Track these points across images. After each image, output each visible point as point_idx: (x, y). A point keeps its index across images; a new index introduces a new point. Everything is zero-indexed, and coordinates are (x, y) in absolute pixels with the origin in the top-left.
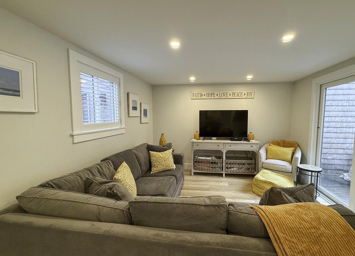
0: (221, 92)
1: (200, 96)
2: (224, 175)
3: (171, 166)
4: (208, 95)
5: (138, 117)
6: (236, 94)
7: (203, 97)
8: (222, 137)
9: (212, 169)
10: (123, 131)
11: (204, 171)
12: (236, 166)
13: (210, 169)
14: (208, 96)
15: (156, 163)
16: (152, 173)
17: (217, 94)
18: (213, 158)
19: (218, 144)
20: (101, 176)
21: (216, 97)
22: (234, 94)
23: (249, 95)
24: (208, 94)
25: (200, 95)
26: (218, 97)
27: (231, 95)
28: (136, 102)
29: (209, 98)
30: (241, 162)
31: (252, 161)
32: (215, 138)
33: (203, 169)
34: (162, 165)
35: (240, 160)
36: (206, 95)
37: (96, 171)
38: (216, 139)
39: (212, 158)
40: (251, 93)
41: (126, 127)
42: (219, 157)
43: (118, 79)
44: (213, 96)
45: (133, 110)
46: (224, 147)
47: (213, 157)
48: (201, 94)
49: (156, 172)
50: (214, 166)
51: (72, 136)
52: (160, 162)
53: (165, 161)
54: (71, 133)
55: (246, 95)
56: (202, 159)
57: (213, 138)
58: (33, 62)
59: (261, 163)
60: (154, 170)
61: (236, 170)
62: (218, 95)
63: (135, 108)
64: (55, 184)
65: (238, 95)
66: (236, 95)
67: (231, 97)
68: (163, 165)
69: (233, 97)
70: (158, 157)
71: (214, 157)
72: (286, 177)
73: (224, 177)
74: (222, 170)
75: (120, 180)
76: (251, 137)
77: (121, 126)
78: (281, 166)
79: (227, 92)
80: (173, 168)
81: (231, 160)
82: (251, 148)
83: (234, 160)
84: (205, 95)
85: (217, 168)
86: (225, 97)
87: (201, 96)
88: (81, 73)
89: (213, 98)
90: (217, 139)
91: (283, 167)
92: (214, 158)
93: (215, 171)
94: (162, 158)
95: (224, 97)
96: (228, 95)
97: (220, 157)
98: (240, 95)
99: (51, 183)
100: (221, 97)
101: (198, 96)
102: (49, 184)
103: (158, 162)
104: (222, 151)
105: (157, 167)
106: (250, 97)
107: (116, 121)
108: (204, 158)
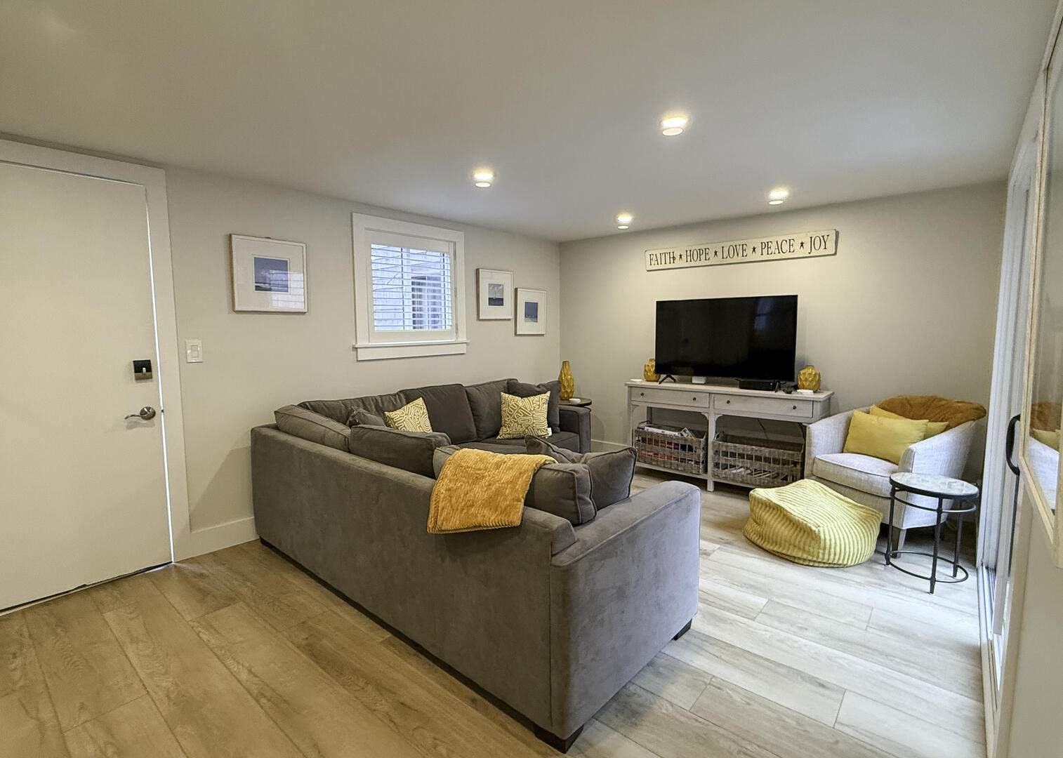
0: (727, 245)
1: (668, 261)
2: (710, 487)
3: (538, 430)
4: (689, 257)
5: (509, 320)
6: (774, 246)
7: (678, 263)
8: (716, 378)
9: (678, 465)
10: (463, 349)
11: (658, 465)
12: (743, 462)
13: (671, 464)
14: (689, 260)
15: (506, 419)
16: (499, 437)
17: (716, 252)
18: (685, 435)
19: (694, 395)
20: (378, 412)
21: (713, 260)
22: (766, 245)
23: (817, 247)
24: (688, 252)
25: (667, 256)
26: (718, 259)
27: (758, 250)
28: (501, 287)
29: (693, 264)
30: (758, 454)
31: (793, 455)
32: (702, 380)
33: (655, 461)
34: (518, 424)
35: (754, 447)
36: (684, 257)
37: (372, 403)
38: (703, 383)
39: (683, 433)
40: (823, 240)
41: (468, 341)
42: (699, 432)
43: (452, 244)
44: (703, 257)
45: (490, 304)
46: (711, 404)
47: (685, 431)
48: (671, 254)
49: (507, 436)
50: (681, 454)
51: (356, 349)
52: (514, 418)
53: (525, 415)
54: (354, 344)
55: (807, 246)
56: (652, 433)
57: (695, 379)
58: (301, 244)
59: (811, 461)
60: (504, 432)
61: (743, 476)
62: (720, 254)
63: (496, 302)
64: (311, 406)
65: (780, 249)
66: (773, 249)
67: (757, 256)
68: (521, 425)
69: (765, 257)
70: (512, 405)
71: (688, 431)
72: (862, 508)
73: (712, 490)
74: (706, 471)
75: (393, 419)
76: (806, 380)
77: (457, 338)
78: (856, 474)
79: (744, 242)
80: (543, 434)
81: (729, 444)
82: (794, 413)
83: (737, 445)
84: (681, 256)
85: (690, 462)
86: (740, 259)
87: (672, 259)
88: (373, 246)
89: (703, 262)
90: (707, 383)
91: (863, 477)
92: (687, 434)
93: (684, 471)
94: (520, 408)
95: (736, 259)
96: (749, 251)
97: (702, 434)
98: (785, 247)
99: (307, 404)
100: (729, 260)
101: (663, 262)
102: (306, 405)
103: (511, 415)
104: (706, 415)
105: (509, 427)
106: (822, 252)
107: (447, 327)
108: (660, 431)
